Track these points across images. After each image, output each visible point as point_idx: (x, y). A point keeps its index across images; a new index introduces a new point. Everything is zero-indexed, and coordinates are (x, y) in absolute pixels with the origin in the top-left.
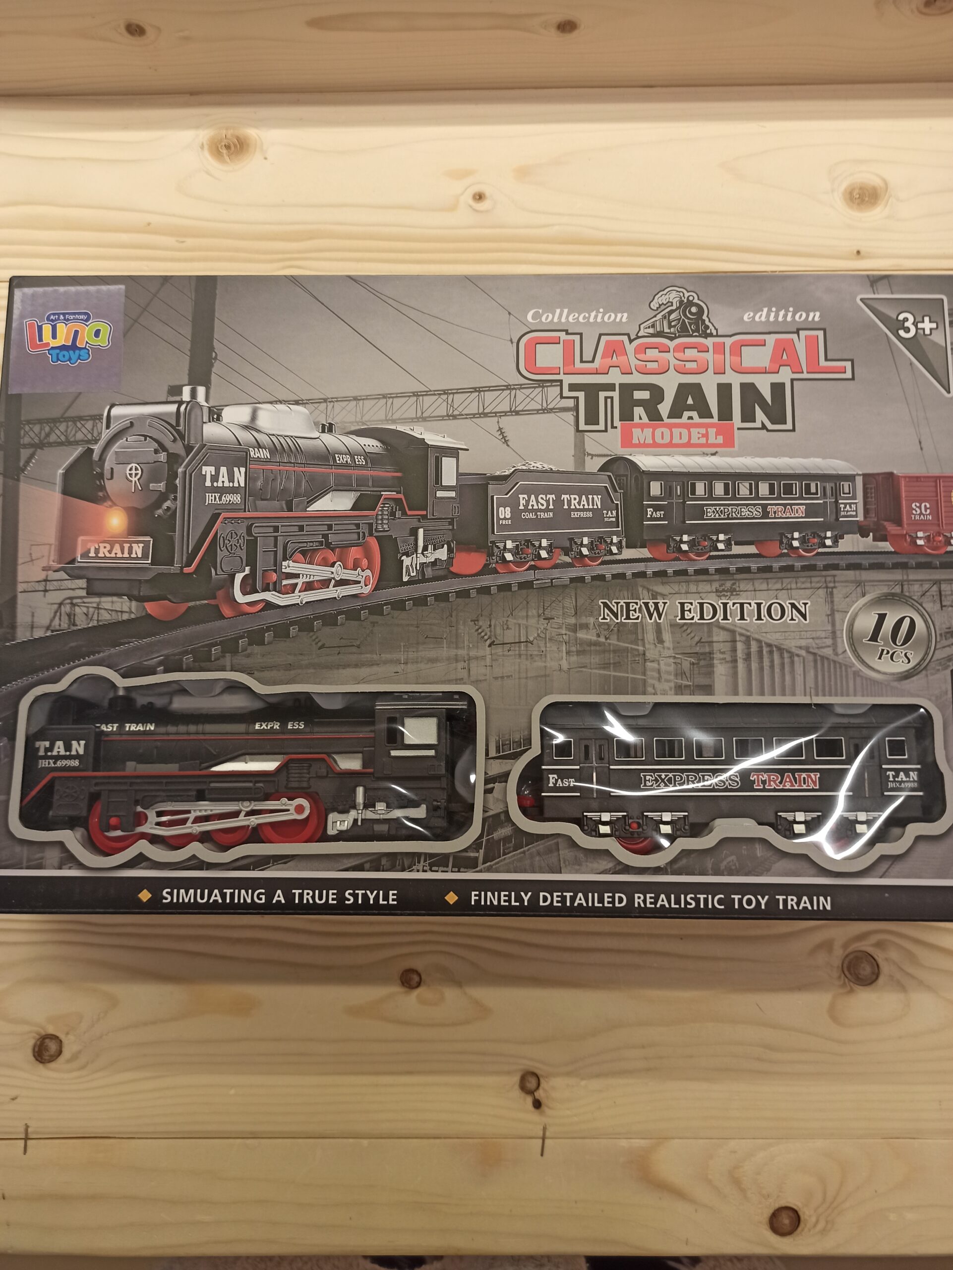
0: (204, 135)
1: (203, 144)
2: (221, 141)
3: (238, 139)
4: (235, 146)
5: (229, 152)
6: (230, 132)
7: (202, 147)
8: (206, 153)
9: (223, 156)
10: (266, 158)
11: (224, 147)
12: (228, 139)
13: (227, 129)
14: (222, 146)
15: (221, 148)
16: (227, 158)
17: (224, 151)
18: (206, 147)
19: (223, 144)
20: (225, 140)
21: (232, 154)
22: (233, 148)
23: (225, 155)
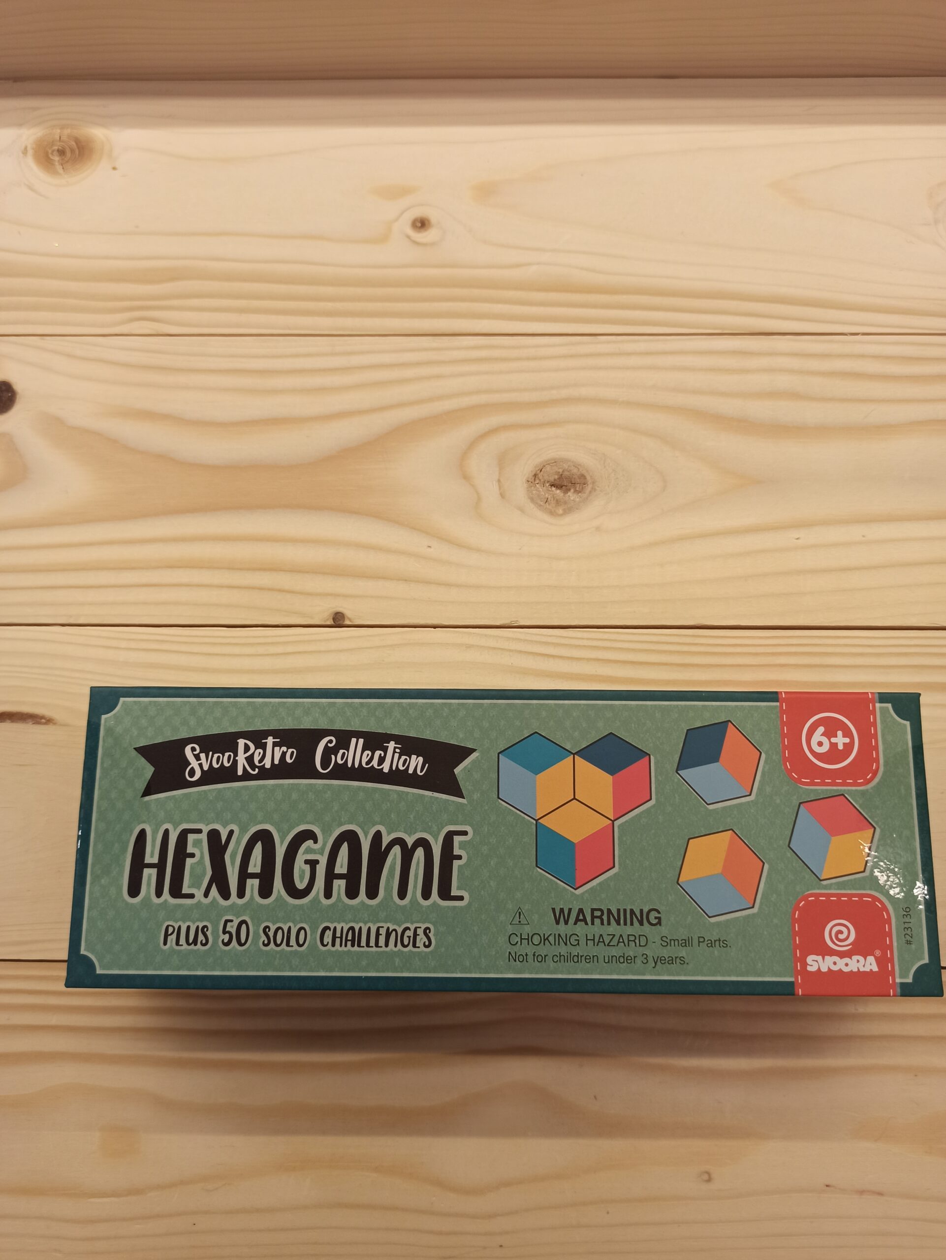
0: (29, 135)
1: (26, 148)
2: (53, 143)
3: (77, 141)
4: (72, 151)
5: (62, 159)
6: (67, 131)
7: (25, 151)
8: (30, 160)
9: (53, 165)
10: (114, 169)
11: (55, 153)
12: (63, 142)
13: (63, 127)
14: (53, 151)
15: (52, 154)
16: (59, 168)
17: (56, 158)
18: (30, 152)
19: (56, 148)
20: (58, 143)
21: (67, 162)
22: (68, 154)
23: (57, 164)
